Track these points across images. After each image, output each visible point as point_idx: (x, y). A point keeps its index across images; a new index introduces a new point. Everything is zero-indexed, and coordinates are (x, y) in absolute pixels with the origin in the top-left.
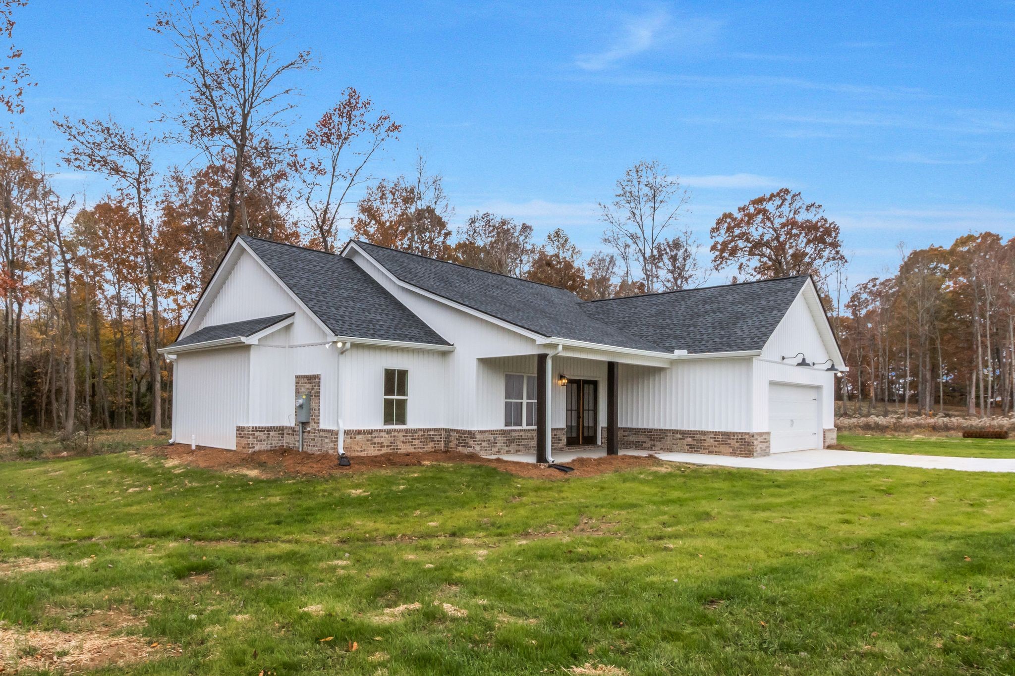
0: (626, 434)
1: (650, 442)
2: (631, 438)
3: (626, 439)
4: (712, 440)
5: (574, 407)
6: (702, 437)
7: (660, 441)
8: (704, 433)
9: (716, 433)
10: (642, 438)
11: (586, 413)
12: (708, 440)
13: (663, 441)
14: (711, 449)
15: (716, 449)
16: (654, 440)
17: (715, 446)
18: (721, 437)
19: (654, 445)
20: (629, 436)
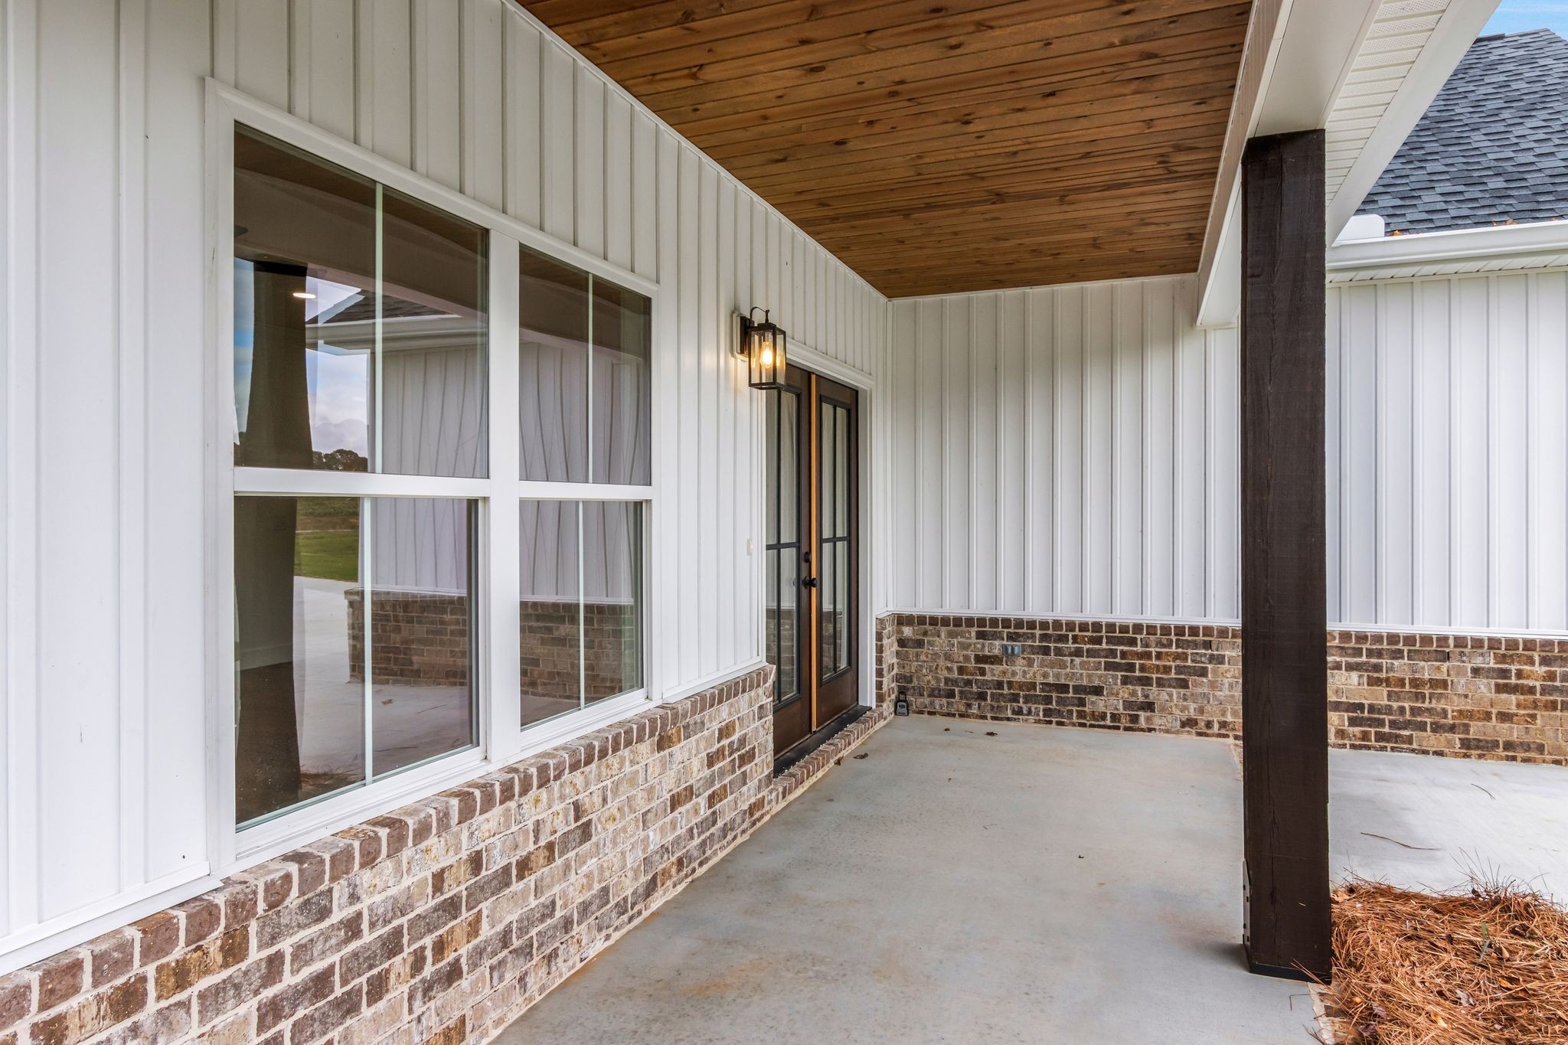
0: (996, 647)
1: (1125, 693)
2: (1020, 671)
3: (993, 672)
4: (1485, 688)
5: (788, 535)
6: (1427, 670)
7: (1183, 684)
8: (1439, 648)
9: (1509, 650)
10: (1079, 671)
11: (827, 547)
12: (1461, 683)
13: (1199, 686)
14: (1476, 729)
15: (1514, 732)
16: (1145, 682)
17: (1504, 717)
18: (1540, 670)
19: (1149, 706)
20: (1008, 656)
